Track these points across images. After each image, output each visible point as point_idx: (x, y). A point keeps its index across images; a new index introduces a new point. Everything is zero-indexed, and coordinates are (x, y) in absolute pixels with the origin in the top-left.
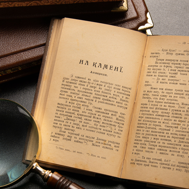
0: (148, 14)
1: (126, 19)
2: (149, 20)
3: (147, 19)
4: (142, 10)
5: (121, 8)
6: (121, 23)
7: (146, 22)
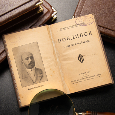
0: (52, 7)
1: (44, 14)
2: (54, 10)
3: (53, 10)
4: (49, 7)
5: (40, 10)
6: (42, 17)
7: (53, 12)
